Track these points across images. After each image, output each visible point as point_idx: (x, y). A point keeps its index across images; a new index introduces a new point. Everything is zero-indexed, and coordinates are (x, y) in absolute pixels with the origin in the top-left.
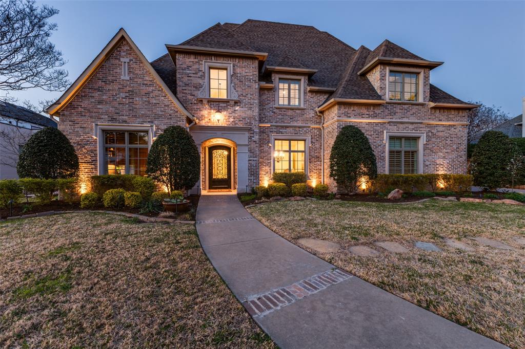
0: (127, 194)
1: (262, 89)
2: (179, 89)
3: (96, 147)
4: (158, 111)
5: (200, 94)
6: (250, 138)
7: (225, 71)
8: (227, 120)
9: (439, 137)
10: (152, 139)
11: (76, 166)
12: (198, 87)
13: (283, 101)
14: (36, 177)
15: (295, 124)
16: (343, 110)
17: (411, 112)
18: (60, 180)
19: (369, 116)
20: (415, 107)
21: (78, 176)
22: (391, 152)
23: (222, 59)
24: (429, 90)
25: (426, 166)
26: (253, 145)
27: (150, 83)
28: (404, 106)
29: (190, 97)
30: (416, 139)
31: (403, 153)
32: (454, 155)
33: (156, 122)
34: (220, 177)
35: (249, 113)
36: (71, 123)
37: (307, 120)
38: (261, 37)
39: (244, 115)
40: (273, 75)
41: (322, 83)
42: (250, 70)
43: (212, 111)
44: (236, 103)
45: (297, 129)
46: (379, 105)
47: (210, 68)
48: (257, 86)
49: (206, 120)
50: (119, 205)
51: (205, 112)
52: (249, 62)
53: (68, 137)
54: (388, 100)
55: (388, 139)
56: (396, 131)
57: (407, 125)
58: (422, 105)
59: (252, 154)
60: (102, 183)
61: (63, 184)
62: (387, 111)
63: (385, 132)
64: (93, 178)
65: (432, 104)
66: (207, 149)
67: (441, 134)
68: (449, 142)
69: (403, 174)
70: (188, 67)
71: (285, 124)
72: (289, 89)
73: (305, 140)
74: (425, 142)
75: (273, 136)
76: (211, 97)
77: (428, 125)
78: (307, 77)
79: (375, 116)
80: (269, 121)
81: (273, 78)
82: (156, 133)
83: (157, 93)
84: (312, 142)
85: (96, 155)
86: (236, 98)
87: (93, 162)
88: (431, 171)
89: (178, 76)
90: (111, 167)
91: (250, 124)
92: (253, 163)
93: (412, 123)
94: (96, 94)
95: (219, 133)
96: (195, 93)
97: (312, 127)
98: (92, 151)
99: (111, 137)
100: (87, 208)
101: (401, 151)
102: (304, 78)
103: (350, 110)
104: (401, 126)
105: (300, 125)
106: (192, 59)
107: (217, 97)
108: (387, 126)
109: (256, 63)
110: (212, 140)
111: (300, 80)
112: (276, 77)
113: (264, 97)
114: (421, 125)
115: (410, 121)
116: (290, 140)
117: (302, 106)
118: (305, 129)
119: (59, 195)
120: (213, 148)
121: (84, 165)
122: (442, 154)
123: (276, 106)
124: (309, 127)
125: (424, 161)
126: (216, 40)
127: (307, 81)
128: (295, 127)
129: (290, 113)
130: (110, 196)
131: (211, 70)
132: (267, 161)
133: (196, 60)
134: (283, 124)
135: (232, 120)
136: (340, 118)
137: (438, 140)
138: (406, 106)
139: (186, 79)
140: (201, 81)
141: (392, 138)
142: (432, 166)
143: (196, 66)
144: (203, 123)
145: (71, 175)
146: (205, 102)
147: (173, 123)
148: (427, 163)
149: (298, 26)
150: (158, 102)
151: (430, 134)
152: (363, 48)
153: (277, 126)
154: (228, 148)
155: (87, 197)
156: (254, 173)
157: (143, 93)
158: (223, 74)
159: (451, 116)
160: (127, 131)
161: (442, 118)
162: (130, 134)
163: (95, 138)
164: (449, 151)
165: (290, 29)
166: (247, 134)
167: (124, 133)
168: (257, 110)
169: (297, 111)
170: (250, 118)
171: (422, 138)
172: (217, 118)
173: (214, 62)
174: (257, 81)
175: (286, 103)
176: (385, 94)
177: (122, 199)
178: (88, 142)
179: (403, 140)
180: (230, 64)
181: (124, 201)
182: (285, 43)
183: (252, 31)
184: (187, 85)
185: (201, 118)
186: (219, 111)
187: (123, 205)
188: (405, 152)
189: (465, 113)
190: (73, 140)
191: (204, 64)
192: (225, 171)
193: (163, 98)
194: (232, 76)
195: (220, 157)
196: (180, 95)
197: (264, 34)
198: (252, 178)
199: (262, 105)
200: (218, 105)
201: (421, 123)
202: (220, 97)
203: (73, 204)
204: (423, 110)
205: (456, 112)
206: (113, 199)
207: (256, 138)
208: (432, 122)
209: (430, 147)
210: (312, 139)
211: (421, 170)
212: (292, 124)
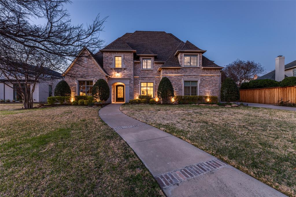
0: (85, 101)
1: (135, 63)
2: (104, 65)
3: (76, 86)
4: (96, 73)
5: (111, 67)
6: (130, 82)
7: (121, 57)
8: (121, 76)
9: (206, 81)
10: (94, 83)
11: (70, 93)
12: (111, 64)
13: (144, 67)
14: (59, 96)
15: (149, 76)
16: (164, 71)
17: (194, 71)
18: (66, 97)
19: (176, 73)
20: (196, 69)
21: (71, 96)
22: (185, 87)
23: (119, 53)
24: (202, 62)
25: (200, 92)
26: (131, 85)
27: (94, 64)
28: (190, 68)
29: (108, 68)
30: (197, 81)
31: (191, 87)
32: (214, 88)
33: (95, 77)
34: (120, 97)
35: (130, 72)
36: (69, 79)
37: (154, 75)
38: (140, 39)
39: (128, 74)
40: (140, 57)
41: (161, 59)
42: (130, 57)
43: (116, 72)
44: (125, 69)
45: (150, 78)
46: (180, 68)
47: (115, 56)
48: (133, 63)
49: (114, 76)
50: (82, 104)
51: (113, 73)
52: (130, 54)
53: (68, 83)
54: (183, 67)
55: (183, 82)
56: (186, 79)
57: (192, 76)
58: (199, 68)
59: (131, 88)
60: (78, 98)
61: (67, 98)
62: (183, 71)
63: (182, 79)
64: (75, 96)
65: (203, 68)
66: (115, 86)
67: (207, 79)
68: (211, 83)
69: (191, 96)
70: (107, 57)
71: (145, 76)
72: (147, 62)
73: (153, 82)
74: (200, 83)
75: (140, 81)
76: (116, 67)
77: (202, 76)
78: (154, 58)
79: (178, 73)
80: (139, 75)
81: (140, 58)
82: (95, 81)
83: (96, 67)
84: (156, 83)
85: (76, 89)
86: (125, 67)
87: (75, 91)
88: (203, 94)
89: (104, 60)
90: (81, 93)
91: (130, 77)
92: (131, 91)
93: (194, 75)
94: (76, 69)
95: (118, 80)
96: (110, 66)
97: (156, 77)
98: (75, 88)
99: (81, 83)
100: (74, 105)
101: (190, 87)
102: (153, 58)
103: (167, 71)
104: (189, 76)
105: (151, 76)
106: (109, 54)
107: (118, 67)
108: (184, 77)
109: (132, 54)
110: (117, 83)
111: (151, 59)
112: (141, 58)
113: (137, 66)
114: (198, 76)
115: (193, 74)
116: (147, 83)
117: (152, 69)
118: (153, 78)
119: (65, 102)
120: (117, 86)
121: (73, 92)
122: (208, 88)
123: (141, 69)
124: (155, 77)
125: (200, 90)
126: (118, 45)
127: (154, 59)
128: (149, 77)
129: (147, 72)
130: (80, 101)
131: (116, 57)
132: (138, 91)
133: (110, 54)
134: (144, 76)
135: (123, 75)
136: (163, 74)
137: (206, 82)
138: (191, 69)
139: (106, 61)
140: (112, 62)
141: (185, 81)
142: (203, 93)
143: (110, 56)
144: (113, 77)
145: (69, 96)
146: (113, 69)
147: (101, 78)
148: (201, 91)
149: (157, 32)
150: (96, 70)
151: (202, 80)
152: (187, 41)
153: (142, 77)
154: (123, 86)
155: (74, 102)
156: (132, 95)
157: (91, 67)
158: (120, 58)
159: (212, 72)
160: (86, 81)
161: (208, 73)
162: (87, 82)
163: (76, 83)
164: (211, 86)
165: (154, 34)
166: (129, 81)
167: (85, 82)
168: (133, 71)
169: (150, 71)
170: (130, 75)
171: (198, 81)
172: (118, 75)
173: (116, 54)
174: (133, 60)
175: (146, 68)
176: (182, 64)
177: (83, 103)
178: (74, 85)
179: (191, 82)
180: (122, 55)
181: (84, 103)
182: (150, 41)
183: (136, 37)
184: (107, 63)
185: (112, 75)
186: (118, 72)
187: (84, 104)
188: (192, 87)
189: (219, 71)
190: (69, 84)
191: (113, 55)
192: (122, 95)
193: (98, 69)
194: (123, 59)
195: (120, 89)
196: (104, 67)
197: (141, 38)
198: (131, 97)
199: (135, 69)
200: (118, 70)
201: (198, 75)
202: (119, 67)
203: (70, 104)
204: (199, 70)
205: (214, 70)
206: (81, 102)
207: (132, 82)
208: (203, 75)
209: (202, 85)
210: (156, 82)
211: (198, 94)
212: (148, 76)
